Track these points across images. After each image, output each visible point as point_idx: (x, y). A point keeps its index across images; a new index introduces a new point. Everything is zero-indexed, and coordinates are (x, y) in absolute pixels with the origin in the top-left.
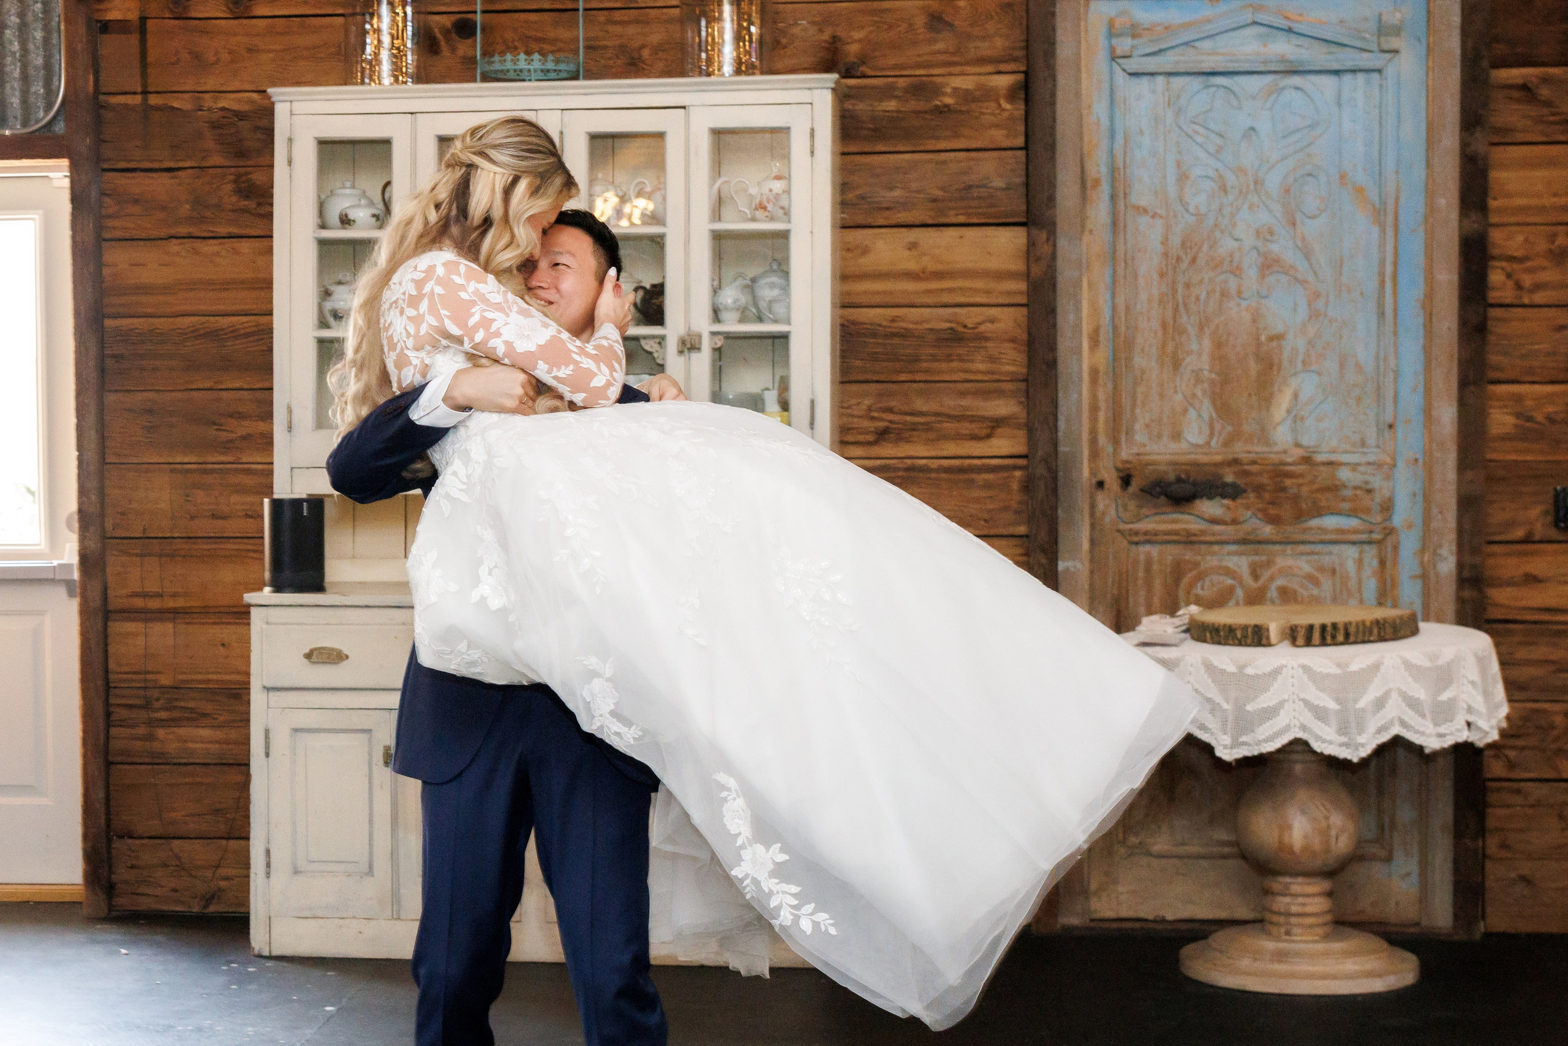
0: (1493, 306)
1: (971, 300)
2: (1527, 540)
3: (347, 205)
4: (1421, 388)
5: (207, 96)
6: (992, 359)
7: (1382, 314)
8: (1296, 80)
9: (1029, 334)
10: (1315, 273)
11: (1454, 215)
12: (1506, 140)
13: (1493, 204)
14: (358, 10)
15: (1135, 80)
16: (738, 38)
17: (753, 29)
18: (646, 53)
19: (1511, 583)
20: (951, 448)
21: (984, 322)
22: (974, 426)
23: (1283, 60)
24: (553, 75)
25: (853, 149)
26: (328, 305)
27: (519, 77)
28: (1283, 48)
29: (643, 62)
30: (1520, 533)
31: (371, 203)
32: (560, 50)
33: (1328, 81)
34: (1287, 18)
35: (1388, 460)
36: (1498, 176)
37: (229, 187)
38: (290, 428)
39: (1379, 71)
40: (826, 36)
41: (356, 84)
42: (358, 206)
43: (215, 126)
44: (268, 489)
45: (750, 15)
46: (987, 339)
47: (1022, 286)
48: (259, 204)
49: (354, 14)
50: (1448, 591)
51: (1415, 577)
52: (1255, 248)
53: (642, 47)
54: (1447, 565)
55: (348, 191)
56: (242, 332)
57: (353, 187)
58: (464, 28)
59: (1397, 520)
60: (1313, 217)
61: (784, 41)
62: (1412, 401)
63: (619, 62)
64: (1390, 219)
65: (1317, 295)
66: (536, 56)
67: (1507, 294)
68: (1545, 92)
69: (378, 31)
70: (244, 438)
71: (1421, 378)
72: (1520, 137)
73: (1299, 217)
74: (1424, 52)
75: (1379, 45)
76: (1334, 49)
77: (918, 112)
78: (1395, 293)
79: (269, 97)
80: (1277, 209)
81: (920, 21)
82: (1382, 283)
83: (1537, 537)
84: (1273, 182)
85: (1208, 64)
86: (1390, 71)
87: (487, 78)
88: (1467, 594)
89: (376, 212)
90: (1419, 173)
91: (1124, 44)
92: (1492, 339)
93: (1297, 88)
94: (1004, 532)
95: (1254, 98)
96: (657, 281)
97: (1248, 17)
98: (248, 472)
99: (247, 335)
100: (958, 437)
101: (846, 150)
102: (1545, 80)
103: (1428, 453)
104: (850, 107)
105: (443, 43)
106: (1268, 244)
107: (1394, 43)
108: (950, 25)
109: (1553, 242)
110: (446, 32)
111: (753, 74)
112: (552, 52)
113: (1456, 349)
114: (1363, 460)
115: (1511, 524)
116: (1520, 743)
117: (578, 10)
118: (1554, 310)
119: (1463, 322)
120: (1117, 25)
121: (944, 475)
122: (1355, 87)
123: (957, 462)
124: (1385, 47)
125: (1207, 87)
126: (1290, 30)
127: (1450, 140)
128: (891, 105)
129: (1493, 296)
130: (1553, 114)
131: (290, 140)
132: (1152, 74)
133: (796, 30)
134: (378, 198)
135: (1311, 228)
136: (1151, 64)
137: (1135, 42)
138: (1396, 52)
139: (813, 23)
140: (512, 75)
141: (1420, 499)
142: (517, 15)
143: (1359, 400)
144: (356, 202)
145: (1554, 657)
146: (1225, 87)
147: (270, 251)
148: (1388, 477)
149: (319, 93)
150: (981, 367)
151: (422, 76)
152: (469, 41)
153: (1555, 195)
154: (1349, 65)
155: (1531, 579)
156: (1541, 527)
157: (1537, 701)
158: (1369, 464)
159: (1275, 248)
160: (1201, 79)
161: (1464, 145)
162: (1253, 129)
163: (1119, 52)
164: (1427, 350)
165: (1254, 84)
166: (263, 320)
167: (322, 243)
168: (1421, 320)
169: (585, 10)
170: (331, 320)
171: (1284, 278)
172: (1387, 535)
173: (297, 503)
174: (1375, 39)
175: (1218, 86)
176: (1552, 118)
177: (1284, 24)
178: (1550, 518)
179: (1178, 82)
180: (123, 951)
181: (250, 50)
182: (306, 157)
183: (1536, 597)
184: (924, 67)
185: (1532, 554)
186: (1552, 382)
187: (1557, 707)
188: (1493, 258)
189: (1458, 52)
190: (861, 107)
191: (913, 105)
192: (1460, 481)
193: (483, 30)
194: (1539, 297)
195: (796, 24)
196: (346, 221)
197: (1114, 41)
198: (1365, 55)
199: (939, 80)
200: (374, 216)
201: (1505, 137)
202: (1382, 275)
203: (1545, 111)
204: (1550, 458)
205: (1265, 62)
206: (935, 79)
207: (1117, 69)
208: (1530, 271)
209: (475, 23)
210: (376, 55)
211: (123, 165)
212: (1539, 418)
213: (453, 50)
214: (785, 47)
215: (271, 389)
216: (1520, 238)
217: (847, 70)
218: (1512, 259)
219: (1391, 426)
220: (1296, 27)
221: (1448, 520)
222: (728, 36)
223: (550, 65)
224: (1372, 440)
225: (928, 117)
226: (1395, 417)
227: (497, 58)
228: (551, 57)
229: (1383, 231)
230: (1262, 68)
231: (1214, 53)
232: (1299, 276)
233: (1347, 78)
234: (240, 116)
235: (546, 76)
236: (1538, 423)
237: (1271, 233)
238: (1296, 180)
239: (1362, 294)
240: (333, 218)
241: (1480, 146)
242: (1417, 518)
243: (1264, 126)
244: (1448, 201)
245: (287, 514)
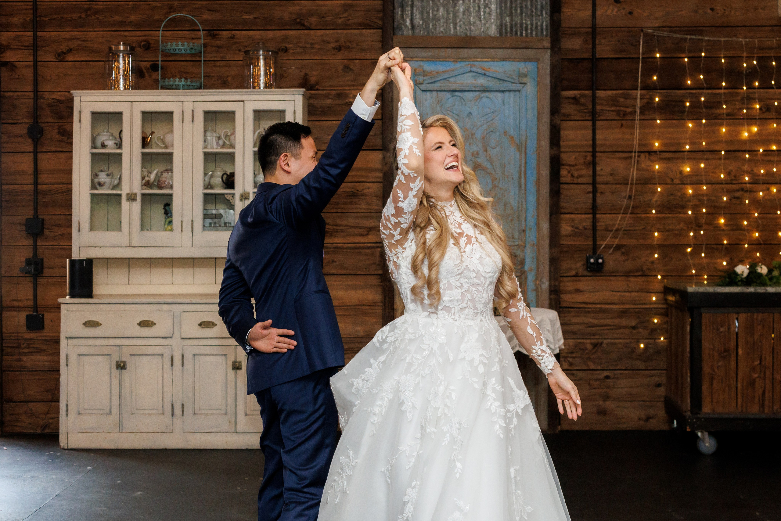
0: (562, 183)
1: (360, 180)
2: (576, 275)
3: (105, 139)
4: (535, 216)
5: (46, 93)
6: (368, 204)
7: (520, 187)
8: (487, 94)
9: (383, 194)
10: (495, 170)
11: (547, 148)
12: (568, 119)
13: (562, 144)
14: (111, 59)
15: (424, 93)
16: (266, 74)
17: (271, 70)
18: (229, 79)
19: (569, 292)
20: (352, 240)
21: (365, 189)
22: (361, 230)
23: (482, 86)
24: (191, 87)
25: (312, 119)
26: (96, 180)
27: (177, 88)
28: (482, 81)
29: (228, 82)
30: (573, 273)
31: (115, 139)
32: (194, 77)
33: (499, 95)
34: (483, 70)
35: (523, 245)
36: (564, 133)
37: (56, 131)
38: (79, 230)
39: (519, 91)
40: (302, 74)
41: (109, 89)
42: (109, 139)
43: (50, 106)
44: (70, 256)
45: (270, 65)
46: (366, 196)
47: (381, 175)
48: (68, 138)
49: (109, 61)
50: (546, 295)
51: (533, 290)
52: (471, 160)
53: (228, 77)
54: (545, 286)
55: (105, 133)
56: (61, 191)
57: (108, 132)
58: (154, 67)
59: (527, 267)
60: (494, 148)
61: (286, 75)
62: (532, 221)
63: (218, 82)
64: (523, 148)
65: (496, 179)
66: (183, 79)
67: (569, 179)
68: (583, 100)
69: (118, 68)
70: (61, 235)
71: (535, 212)
72: (572, 118)
73: (488, 148)
74: (536, 85)
75: (519, 81)
76: (501, 82)
77: (339, 105)
78: (525, 178)
79: (71, 94)
80: (480, 145)
81: (340, 68)
82: (520, 175)
83: (580, 275)
84: (478, 134)
85: (453, 87)
86: (523, 91)
87: (163, 88)
88: (553, 297)
89: (117, 142)
90: (534, 131)
91: (420, 79)
92: (562, 197)
93: (487, 97)
94: (373, 273)
95: (471, 101)
96: (231, 172)
97: (468, 69)
98: (62, 249)
99: (63, 192)
100: (355, 235)
101: (310, 119)
102: (582, 96)
103: (538, 241)
104: (312, 102)
105: (146, 74)
106: (477, 159)
107: (524, 80)
108: (351, 70)
109: (586, 159)
110: (147, 69)
111: (272, 88)
112: (191, 78)
113: (548, 201)
114: (514, 244)
115: (570, 269)
116: (574, 355)
117: (201, 61)
118: (587, 185)
119: (551, 190)
120: (417, 71)
121: (349, 250)
122: (510, 97)
123: (354, 245)
124: (521, 82)
125: (453, 96)
126: (485, 74)
127: (546, 118)
128: (329, 102)
129: (562, 180)
130: (586, 109)
131: (80, 112)
132: (431, 91)
133: (290, 71)
134: (118, 136)
135: (494, 152)
136: (431, 87)
137: (425, 78)
138: (525, 84)
139: (298, 68)
140: (174, 87)
141: (535, 259)
142: (176, 62)
143: (512, 220)
144: (108, 138)
145: (586, 321)
146: (460, 97)
147: (71, 158)
148: (523, 251)
149: (92, 93)
150: (363, 206)
151: (136, 87)
152: (156, 73)
153: (586, 140)
154: (508, 88)
155: (578, 291)
156: (581, 271)
157: (579, 339)
158: (515, 245)
159: (479, 160)
160: (450, 93)
161: (551, 121)
162: (470, 113)
163: (418, 82)
164: (538, 200)
165: (471, 95)
166: (70, 185)
167: (93, 154)
168: (535, 189)
169: (204, 61)
170: (98, 186)
171: (482, 172)
172: (522, 274)
173: (81, 261)
174: (517, 78)
175: (457, 96)
176: (585, 111)
177: (483, 72)
178: (585, 267)
179: (441, 94)
180: (5, 448)
181: (65, 75)
182: (87, 119)
183: (580, 298)
184: (342, 86)
185: (579, 281)
186: (585, 214)
187: (588, 341)
188: (563, 165)
189: (549, 84)
190: (316, 102)
191: (338, 101)
192: (550, 253)
193: (162, 69)
194: (580, 180)
195: (290, 68)
196: (104, 146)
197: (416, 77)
198: (514, 85)
199: (348, 91)
200: (115, 143)
201: (567, 118)
202: (520, 171)
203: (582, 108)
204: (586, 243)
205: (475, 87)
206: (346, 91)
207: (417, 88)
208: (577, 170)
209: (158, 65)
210: (117, 78)
211: (10, 121)
212: (581, 228)
213: (150, 76)
214: (286, 77)
215: (71, 215)
216: (573, 157)
217: (311, 87)
218: (570, 165)
219: (524, 231)
220: (487, 73)
221: (545, 268)
222: (262, 73)
223: (189, 83)
224: (516, 236)
225: (343, 106)
226: (526, 227)
227: (167, 80)
228: (189, 80)
229: (521, 154)
230: (474, 89)
231: (455, 83)
232: (488, 171)
233: (507, 94)
234: (61, 102)
235: (188, 87)
236: (580, 230)
237: (478, 154)
238: (487, 134)
239: (513, 178)
240: (99, 144)
241: (557, 121)
242: (534, 267)
243: (475, 112)
244: (545, 142)
245: (77, 266)
